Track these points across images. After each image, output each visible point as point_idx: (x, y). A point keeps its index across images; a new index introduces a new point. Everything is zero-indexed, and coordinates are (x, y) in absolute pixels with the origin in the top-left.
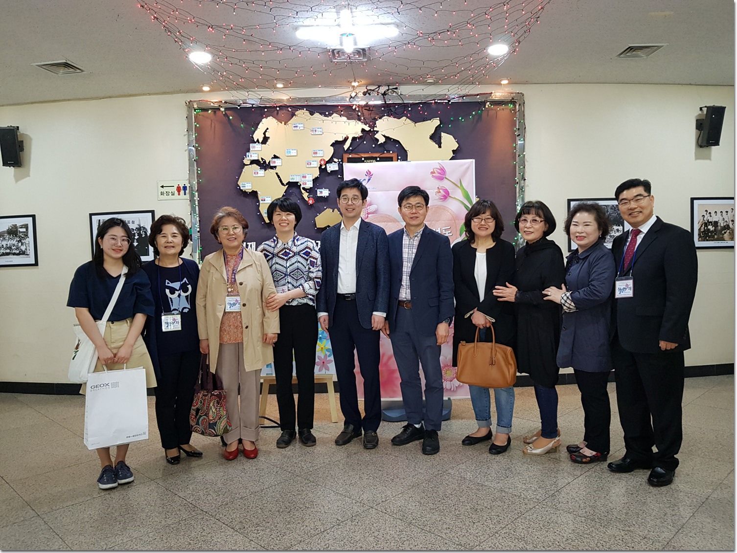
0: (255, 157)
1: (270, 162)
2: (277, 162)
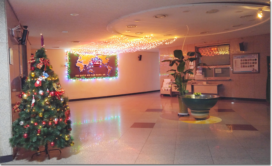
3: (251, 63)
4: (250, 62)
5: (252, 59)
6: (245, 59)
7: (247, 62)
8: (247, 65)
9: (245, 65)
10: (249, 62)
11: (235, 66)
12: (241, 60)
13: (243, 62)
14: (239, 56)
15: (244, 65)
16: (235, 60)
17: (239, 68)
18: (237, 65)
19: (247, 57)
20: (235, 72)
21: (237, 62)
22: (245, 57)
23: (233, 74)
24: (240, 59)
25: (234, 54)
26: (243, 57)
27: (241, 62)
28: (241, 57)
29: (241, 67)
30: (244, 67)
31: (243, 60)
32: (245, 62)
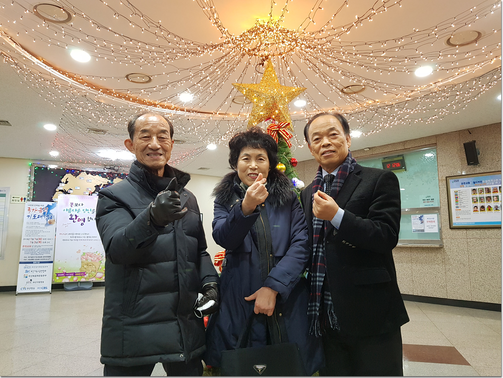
0: (61, 189)
1: (67, 191)
2: (71, 191)
6: (484, 187)
9: (486, 204)
11: (457, 207)
12: (474, 190)
14: (465, 180)
15: (482, 204)
16: (456, 189)
17: (469, 212)
18: (463, 204)
19: (492, 182)
20: (457, 224)
21: (460, 197)
22: (483, 182)
23: (450, 230)
24: (471, 187)
25: (451, 175)
26: (478, 182)
27: (474, 196)
28: (474, 183)
29: (475, 211)
30: (483, 209)
31: (479, 191)
32: (486, 197)
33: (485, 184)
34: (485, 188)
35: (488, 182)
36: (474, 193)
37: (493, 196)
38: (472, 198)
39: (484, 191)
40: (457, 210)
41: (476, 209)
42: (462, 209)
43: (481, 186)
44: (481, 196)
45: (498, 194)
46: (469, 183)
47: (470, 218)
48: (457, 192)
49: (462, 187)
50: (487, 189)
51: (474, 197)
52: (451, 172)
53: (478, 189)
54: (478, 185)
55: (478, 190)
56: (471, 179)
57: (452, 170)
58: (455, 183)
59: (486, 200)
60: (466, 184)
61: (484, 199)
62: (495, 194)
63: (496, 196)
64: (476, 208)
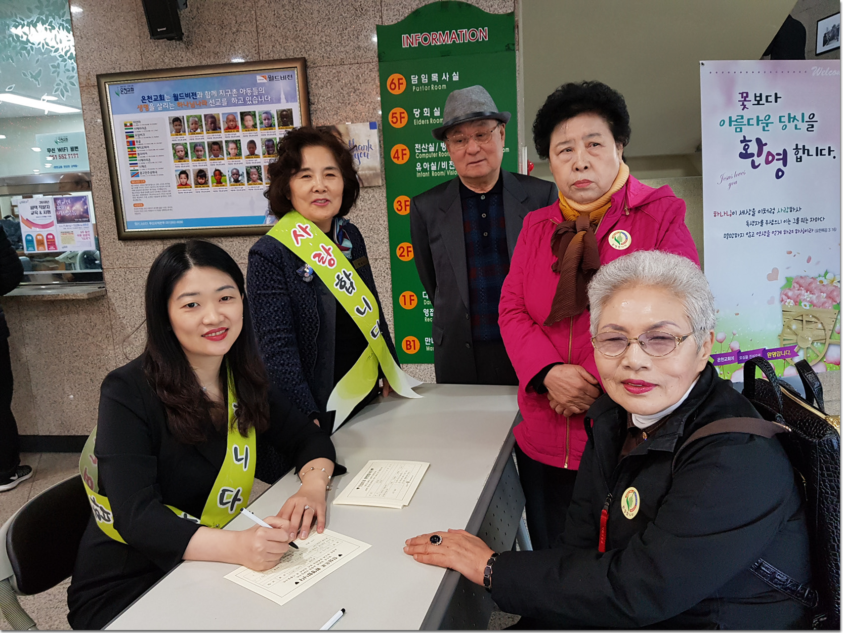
3: (252, 145)
4: (244, 137)
5: (258, 109)
6: (202, 112)
7: (222, 136)
8: (226, 165)
9: (209, 166)
10: (237, 143)
11: (135, 174)
12: (176, 121)
13: (188, 139)
14: (150, 87)
15: (199, 166)
16: (128, 118)
17: (168, 189)
18: (149, 166)
19: (221, 97)
20: (136, 224)
21: (141, 141)
22: (200, 95)
23: (120, 244)
24: (168, 110)
25: (113, 71)
26: (187, 95)
27: (179, 139)
28: (176, 98)
29: (181, 185)
30: (203, 181)
31: (190, 125)
32: (208, 143)
33: (204, 104)
34: (205, 116)
35: (212, 97)
36: (178, 132)
37: (226, 142)
38: (173, 144)
39: (202, 125)
40: (136, 182)
41: (185, 180)
42: (149, 179)
43: (193, 107)
44: (196, 139)
45: (238, 134)
46: (162, 98)
47: (170, 209)
48: (131, 125)
49: (144, 109)
50: (210, 120)
51: (178, 144)
52: (113, 59)
53: (188, 117)
54: (187, 107)
55: (188, 121)
56: (166, 87)
57: (114, 52)
58: (123, 97)
59: (209, 152)
60: (155, 100)
61: (204, 148)
62: (233, 136)
63: (233, 142)
64: (183, 176)
